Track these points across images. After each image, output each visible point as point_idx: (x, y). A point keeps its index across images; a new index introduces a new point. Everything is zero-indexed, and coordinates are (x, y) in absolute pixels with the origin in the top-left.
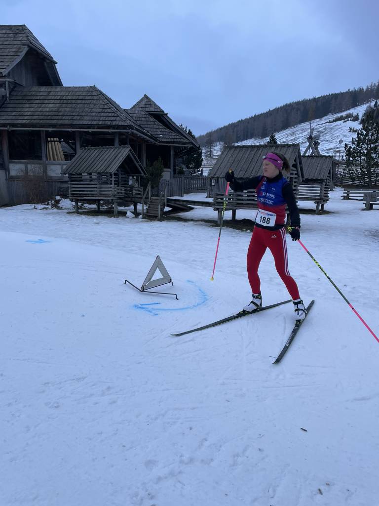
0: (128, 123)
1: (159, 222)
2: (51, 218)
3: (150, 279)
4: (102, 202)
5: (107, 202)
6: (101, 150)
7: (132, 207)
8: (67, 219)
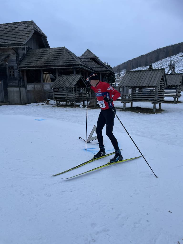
0: (80, 63)
1: (95, 109)
2: (45, 109)
3: (91, 136)
4: (68, 101)
5: (71, 101)
6: (67, 77)
7: (82, 103)
8: (53, 109)
